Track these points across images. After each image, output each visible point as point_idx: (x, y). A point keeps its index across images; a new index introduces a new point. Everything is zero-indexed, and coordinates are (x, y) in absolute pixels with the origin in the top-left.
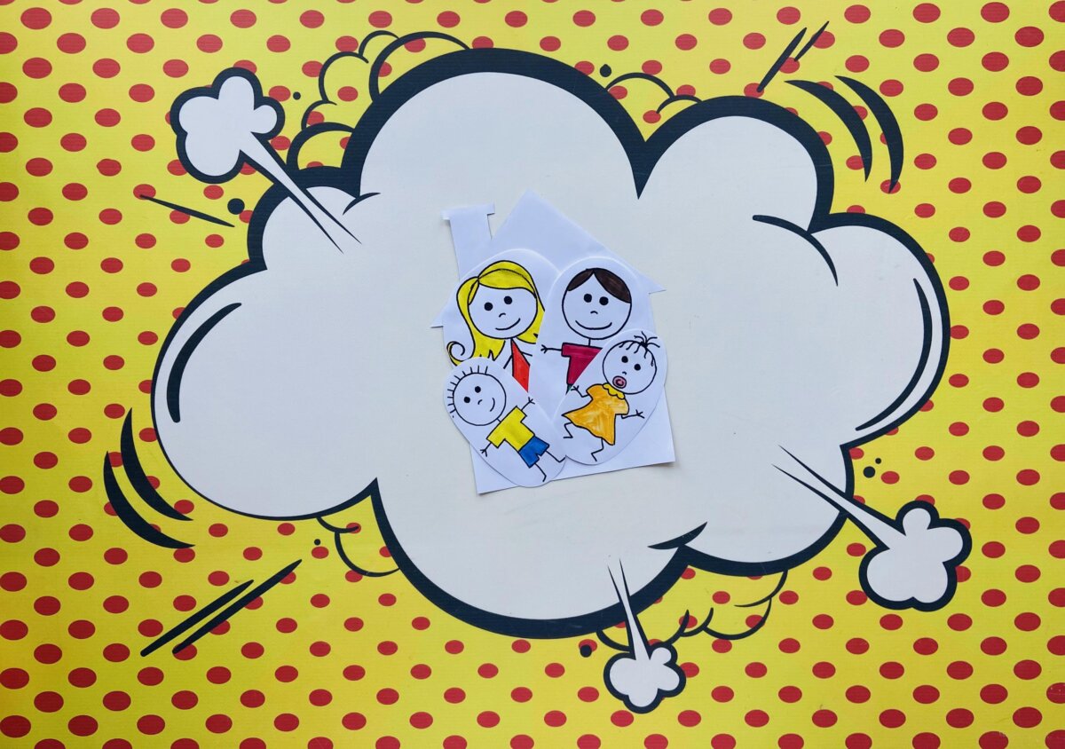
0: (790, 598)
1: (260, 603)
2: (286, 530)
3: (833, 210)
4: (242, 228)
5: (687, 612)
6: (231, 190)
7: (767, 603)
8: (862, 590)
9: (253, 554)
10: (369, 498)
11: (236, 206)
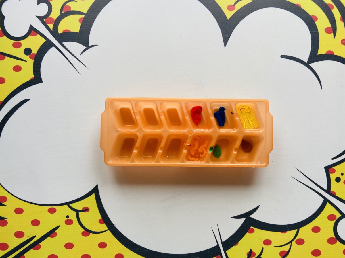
0: (301, 242)
1: (39, 247)
2: (52, 211)
3: (319, 53)
4: (30, 62)
5: (251, 249)
6: (25, 44)
7: (290, 244)
8: (334, 237)
9: (35, 223)
10: (94, 195)
11: (28, 51)
